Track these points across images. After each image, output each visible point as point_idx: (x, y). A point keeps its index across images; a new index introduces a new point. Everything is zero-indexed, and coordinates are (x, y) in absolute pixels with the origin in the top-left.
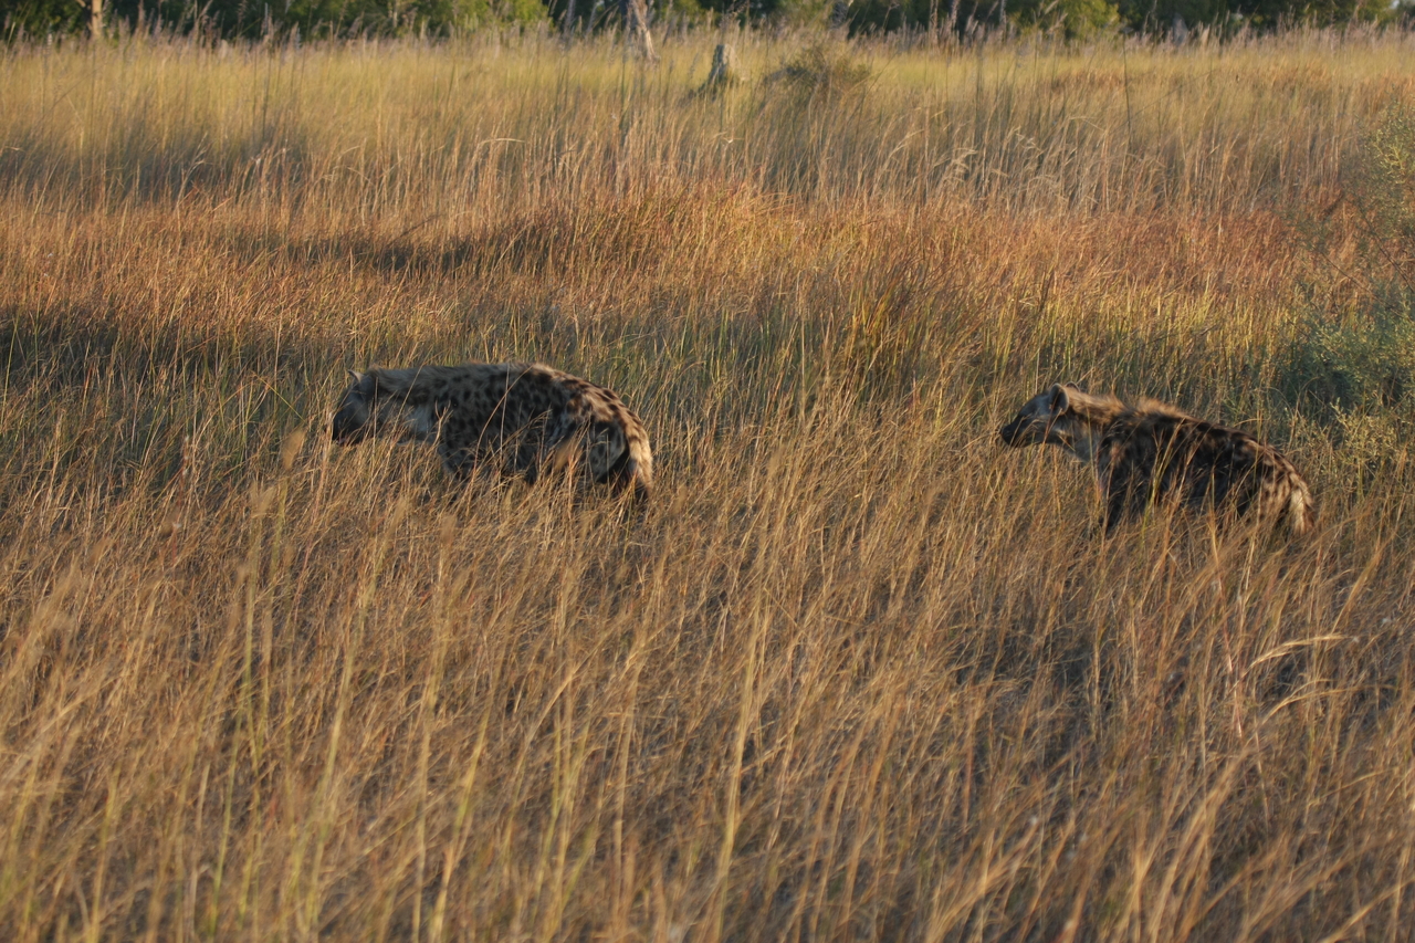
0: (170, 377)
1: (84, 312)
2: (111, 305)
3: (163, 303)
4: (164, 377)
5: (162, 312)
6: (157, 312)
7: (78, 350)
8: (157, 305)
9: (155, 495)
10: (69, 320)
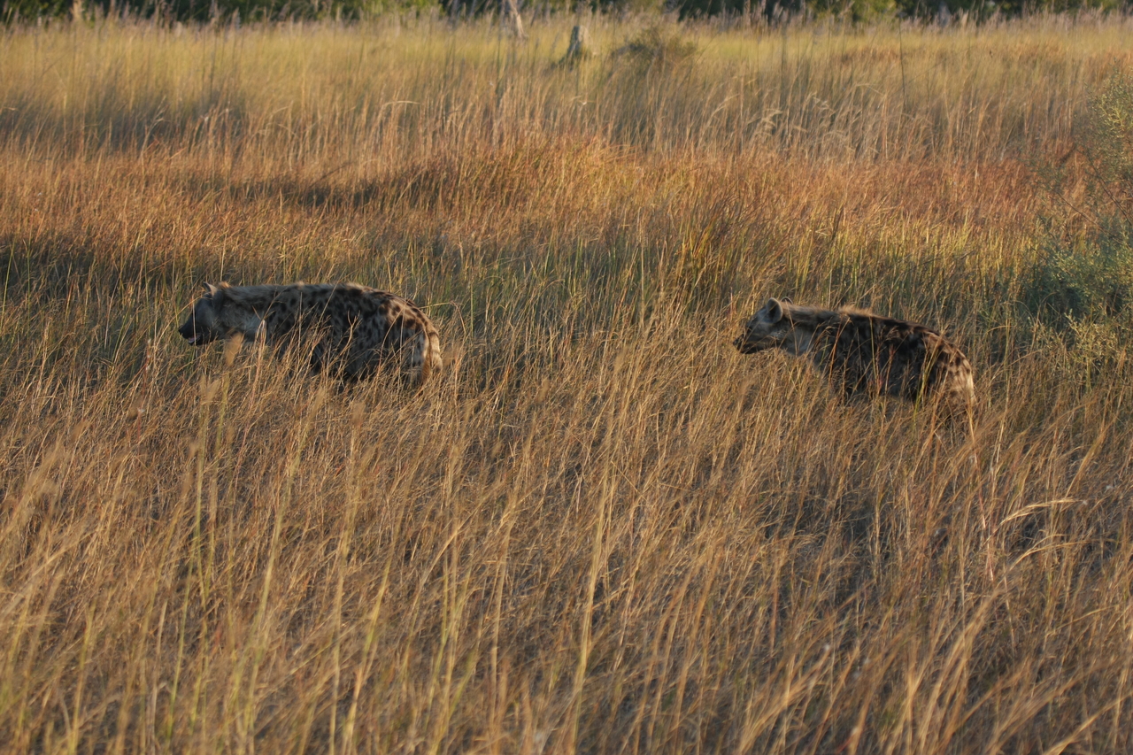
0: (136, 292)
1: (67, 240)
2: (89, 234)
3: (131, 233)
4: (131, 292)
5: (129, 240)
6: (125, 239)
7: (62, 270)
8: (125, 234)
9: (124, 387)
10: (55, 246)
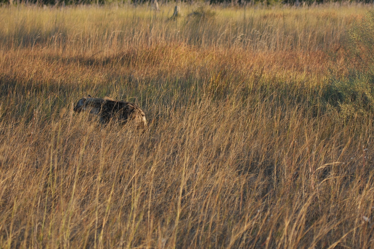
0: (31, 94)
1: (8, 76)
2: (15, 74)
3: (29, 74)
4: (29, 94)
5: (28, 76)
6: (27, 76)
7: (6, 86)
8: (27, 75)
9: (26, 125)
10: (4, 78)
